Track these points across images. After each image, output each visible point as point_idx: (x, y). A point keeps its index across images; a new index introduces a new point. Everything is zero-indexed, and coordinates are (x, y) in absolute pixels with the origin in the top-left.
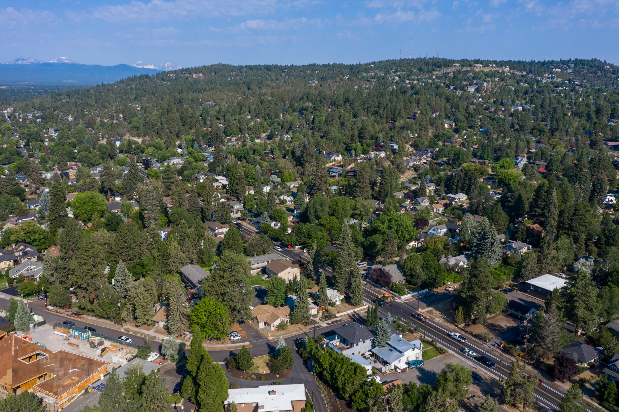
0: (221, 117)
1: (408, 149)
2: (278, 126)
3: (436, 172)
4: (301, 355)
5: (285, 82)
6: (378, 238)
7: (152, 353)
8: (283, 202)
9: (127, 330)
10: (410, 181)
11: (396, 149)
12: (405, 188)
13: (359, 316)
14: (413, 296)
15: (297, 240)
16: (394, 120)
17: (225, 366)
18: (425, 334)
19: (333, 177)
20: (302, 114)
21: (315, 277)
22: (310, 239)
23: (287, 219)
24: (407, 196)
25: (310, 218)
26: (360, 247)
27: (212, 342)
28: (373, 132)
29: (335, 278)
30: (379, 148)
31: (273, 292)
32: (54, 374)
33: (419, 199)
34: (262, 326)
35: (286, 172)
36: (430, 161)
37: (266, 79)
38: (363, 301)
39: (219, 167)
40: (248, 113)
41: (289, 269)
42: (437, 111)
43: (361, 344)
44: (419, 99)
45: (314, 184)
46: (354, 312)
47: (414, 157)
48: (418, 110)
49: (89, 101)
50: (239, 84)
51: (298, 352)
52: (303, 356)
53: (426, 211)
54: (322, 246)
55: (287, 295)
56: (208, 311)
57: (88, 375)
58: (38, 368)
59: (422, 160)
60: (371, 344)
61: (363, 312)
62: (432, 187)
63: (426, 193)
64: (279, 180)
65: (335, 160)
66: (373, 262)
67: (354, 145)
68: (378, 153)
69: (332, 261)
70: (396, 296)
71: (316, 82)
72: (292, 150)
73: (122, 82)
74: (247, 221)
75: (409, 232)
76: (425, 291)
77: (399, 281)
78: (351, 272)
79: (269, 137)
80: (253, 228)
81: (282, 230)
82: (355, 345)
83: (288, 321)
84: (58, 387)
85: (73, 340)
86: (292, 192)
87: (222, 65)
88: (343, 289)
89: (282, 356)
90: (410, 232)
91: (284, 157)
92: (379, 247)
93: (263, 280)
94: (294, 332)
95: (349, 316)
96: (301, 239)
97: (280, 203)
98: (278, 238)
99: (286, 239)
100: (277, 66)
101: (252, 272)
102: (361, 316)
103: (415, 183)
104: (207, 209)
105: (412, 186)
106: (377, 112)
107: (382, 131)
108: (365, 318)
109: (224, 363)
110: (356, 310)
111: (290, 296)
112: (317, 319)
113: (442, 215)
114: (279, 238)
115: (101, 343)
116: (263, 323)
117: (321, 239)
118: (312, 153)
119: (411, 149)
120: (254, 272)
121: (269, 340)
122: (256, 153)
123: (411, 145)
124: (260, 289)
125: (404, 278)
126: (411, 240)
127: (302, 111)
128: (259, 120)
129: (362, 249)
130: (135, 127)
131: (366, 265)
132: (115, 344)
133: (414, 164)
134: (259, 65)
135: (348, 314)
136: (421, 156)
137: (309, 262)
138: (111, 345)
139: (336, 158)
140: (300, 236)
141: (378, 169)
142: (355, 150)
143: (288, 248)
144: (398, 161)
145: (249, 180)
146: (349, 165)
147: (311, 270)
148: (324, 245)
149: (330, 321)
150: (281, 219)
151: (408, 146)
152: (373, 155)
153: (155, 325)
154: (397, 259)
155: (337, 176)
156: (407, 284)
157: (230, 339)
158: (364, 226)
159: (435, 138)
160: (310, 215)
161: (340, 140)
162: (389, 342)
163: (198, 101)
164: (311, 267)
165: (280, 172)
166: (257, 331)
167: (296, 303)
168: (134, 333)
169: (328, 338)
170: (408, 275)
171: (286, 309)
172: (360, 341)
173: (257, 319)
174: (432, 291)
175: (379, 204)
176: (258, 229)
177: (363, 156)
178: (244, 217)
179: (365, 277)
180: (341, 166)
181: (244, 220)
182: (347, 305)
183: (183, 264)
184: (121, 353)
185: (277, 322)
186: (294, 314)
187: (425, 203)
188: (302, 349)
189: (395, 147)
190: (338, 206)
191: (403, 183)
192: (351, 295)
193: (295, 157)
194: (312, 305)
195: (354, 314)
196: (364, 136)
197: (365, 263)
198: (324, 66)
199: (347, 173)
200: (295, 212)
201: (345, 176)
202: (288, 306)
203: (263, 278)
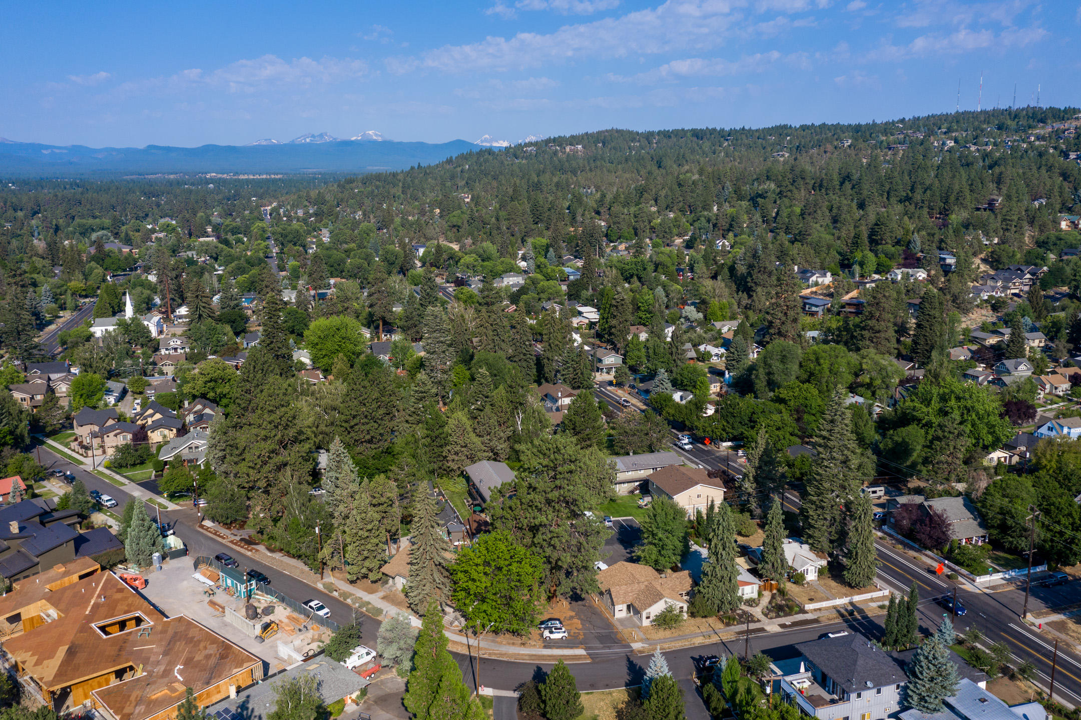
0: (602, 210)
1: (979, 268)
2: (707, 225)
3: (1045, 313)
4: (707, 702)
5: (727, 155)
6: (914, 435)
7: (358, 649)
8: (704, 357)
9: (330, 587)
10: (983, 328)
11: (950, 265)
12: (974, 340)
13: (865, 617)
14: (1010, 581)
15: (724, 430)
16: (945, 213)
17: (516, 706)
18: (1052, 687)
19: (813, 314)
20: (755, 205)
21: (758, 511)
22: (753, 427)
23: (708, 389)
24: (978, 356)
25: (757, 387)
26: (869, 452)
27: (501, 638)
28: (900, 233)
29: (807, 517)
30: (912, 261)
31: (654, 535)
32: (143, 670)
33: (1009, 363)
34: (621, 612)
35: (715, 303)
36: (1027, 292)
37: (693, 151)
38: (876, 580)
39: (587, 290)
40: (653, 202)
41: (699, 489)
42: (1041, 197)
43: (869, 695)
44: (1001, 173)
45: (771, 322)
46: (851, 603)
47: (990, 283)
48: (999, 195)
49: (393, 191)
50: (643, 159)
51: (699, 690)
52: (713, 705)
53: (1028, 387)
54: (779, 446)
55: (687, 547)
56: (493, 564)
57: (208, 683)
58: (120, 650)
59: (1009, 288)
60: (897, 698)
61: (874, 605)
62: (1037, 341)
63: (1024, 350)
64: (701, 315)
65: (816, 284)
66: (899, 489)
67: (858, 256)
68: (910, 271)
69: (800, 479)
70: (962, 575)
71: (787, 155)
72: (729, 264)
73: (449, 161)
74: (626, 388)
75: (991, 427)
76: (1039, 569)
77: (969, 540)
78: (848, 505)
79: (689, 245)
80: (636, 403)
81: (693, 407)
82: (853, 696)
83: (685, 609)
84: (139, 702)
85: (221, 597)
86: (724, 338)
87: (618, 131)
88: (826, 545)
89: (654, 701)
90: (994, 426)
91: (714, 277)
92: (915, 454)
93: (640, 507)
94: (696, 636)
95: (838, 611)
96: (733, 428)
97: (698, 359)
98: (683, 423)
99: (700, 426)
100: (714, 130)
101: (618, 488)
102: (870, 614)
103: (995, 332)
104: (548, 359)
105: (990, 337)
106: (908, 199)
107: (918, 232)
108: (882, 623)
109: (516, 695)
110: (857, 598)
111: (695, 547)
112: (757, 612)
113: (1067, 398)
114: (687, 423)
115: (269, 610)
116: (624, 607)
117: (778, 429)
118: (770, 267)
119: (983, 267)
120: (622, 490)
121: (632, 651)
122: (660, 269)
123: (984, 261)
124: (631, 527)
125: (981, 532)
126: (994, 446)
127: (755, 200)
128: (672, 215)
129: (875, 458)
130: (454, 226)
131: (882, 493)
132: (295, 615)
133: (991, 297)
134: (683, 130)
135: (835, 607)
136: (1007, 280)
137: (745, 476)
138: (288, 617)
139: (820, 280)
140: (731, 420)
141: (910, 301)
142: (861, 264)
143: (704, 444)
144: (955, 289)
145: (641, 314)
146: (847, 293)
147: (749, 494)
148: (785, 443)
149: (788, 620)
150: (694, 387)
151: (977, 261)
152: (899, 274)
153: (386, 582)
154: (961, 487)
155: (821, 313)
156: (990, 547)
157: (542, 635)
158: (878, 410)
159: (1039, 246)
160: (757, 381)
161: (829, 247)
162: (951, 700)
163: (568, 186)
164: (749, 486)
165: (704, 302)
166: (609, 625)
167: (706, 567)
168: (340, 595)
169: (781, 662)
170: (993, 527)
171: (684, 579)
172: (867, 688)
173: (610, 595)
174: (1060, 571)
175: (913, 368)
176: (645, 404)
177: (877, 277)
178: (620, 380)
179: (882, 522)
180: (831, 295)
181: (619, 385)
182: (833, 584)
183: (472, 459)
184: (302, 637)
185: (657, 609)
186: (699, 592)
187: (1023, 370)
188: (710, 685)
189: (949, 261)
190: (819, 365)
191: (966, 331)
192: (845, 561)
193: (736, 276)
194: (746, 576)
195: (850, 608)
196: (882, 239)
197: (880, 491)
198: (804, 128)
199: (843, 307)
200: (727, 376)
201: (838, 314)
202: (686, 572)
203: (642, 503)
